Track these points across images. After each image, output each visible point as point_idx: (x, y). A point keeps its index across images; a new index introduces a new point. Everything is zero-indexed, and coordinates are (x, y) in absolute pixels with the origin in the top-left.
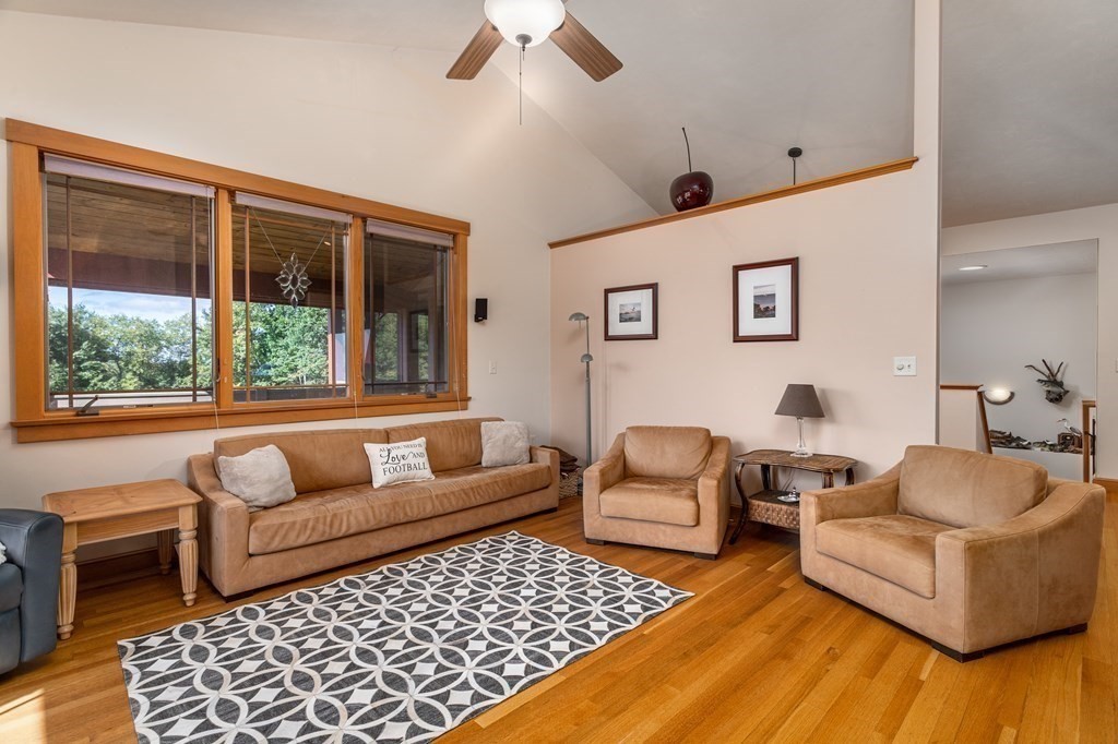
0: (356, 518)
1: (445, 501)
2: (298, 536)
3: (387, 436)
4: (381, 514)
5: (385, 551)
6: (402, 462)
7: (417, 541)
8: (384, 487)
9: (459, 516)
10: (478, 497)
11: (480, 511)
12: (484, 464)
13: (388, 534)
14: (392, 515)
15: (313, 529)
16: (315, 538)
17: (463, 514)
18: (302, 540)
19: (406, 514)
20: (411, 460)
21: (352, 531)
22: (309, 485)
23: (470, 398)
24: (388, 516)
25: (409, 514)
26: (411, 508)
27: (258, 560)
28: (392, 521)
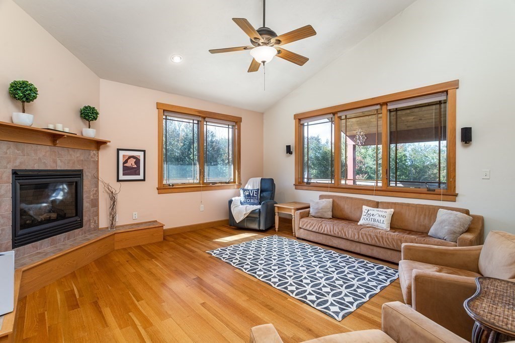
0: (327, 228)
1: (365, 238)
2: (310, 227)
3: (377, 205)
4: (336, 231)
5: (338, 247)
6: (372, 217)
7: (352, 249)
8: (361, 225)
9: (375, 248)
10: (385, 243)
11: (389, 252)
12: (429, 234)
13: (340, 240)
14: (340, 233)
15: (314, 227)
16: (314, 230)
17: (378, 249)
18: (311, 229)
19: (345, 235)
20: (377, 217)
21: (325, 232)
22: (338, 215)
23: (458, 194)
24: (338, 233)
25: (347, 236)
26: (348, 234)
27: (302, 230)
28: (340, 235)
